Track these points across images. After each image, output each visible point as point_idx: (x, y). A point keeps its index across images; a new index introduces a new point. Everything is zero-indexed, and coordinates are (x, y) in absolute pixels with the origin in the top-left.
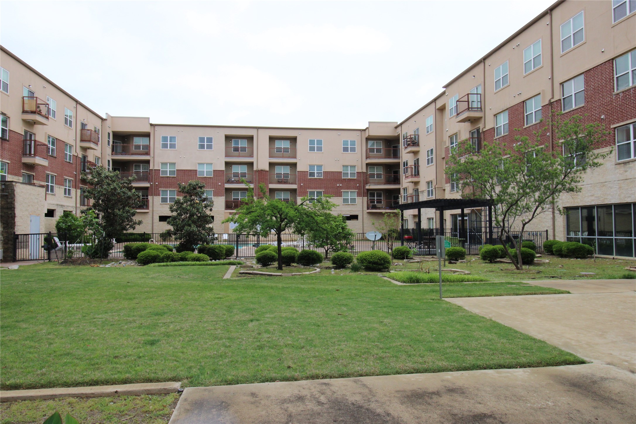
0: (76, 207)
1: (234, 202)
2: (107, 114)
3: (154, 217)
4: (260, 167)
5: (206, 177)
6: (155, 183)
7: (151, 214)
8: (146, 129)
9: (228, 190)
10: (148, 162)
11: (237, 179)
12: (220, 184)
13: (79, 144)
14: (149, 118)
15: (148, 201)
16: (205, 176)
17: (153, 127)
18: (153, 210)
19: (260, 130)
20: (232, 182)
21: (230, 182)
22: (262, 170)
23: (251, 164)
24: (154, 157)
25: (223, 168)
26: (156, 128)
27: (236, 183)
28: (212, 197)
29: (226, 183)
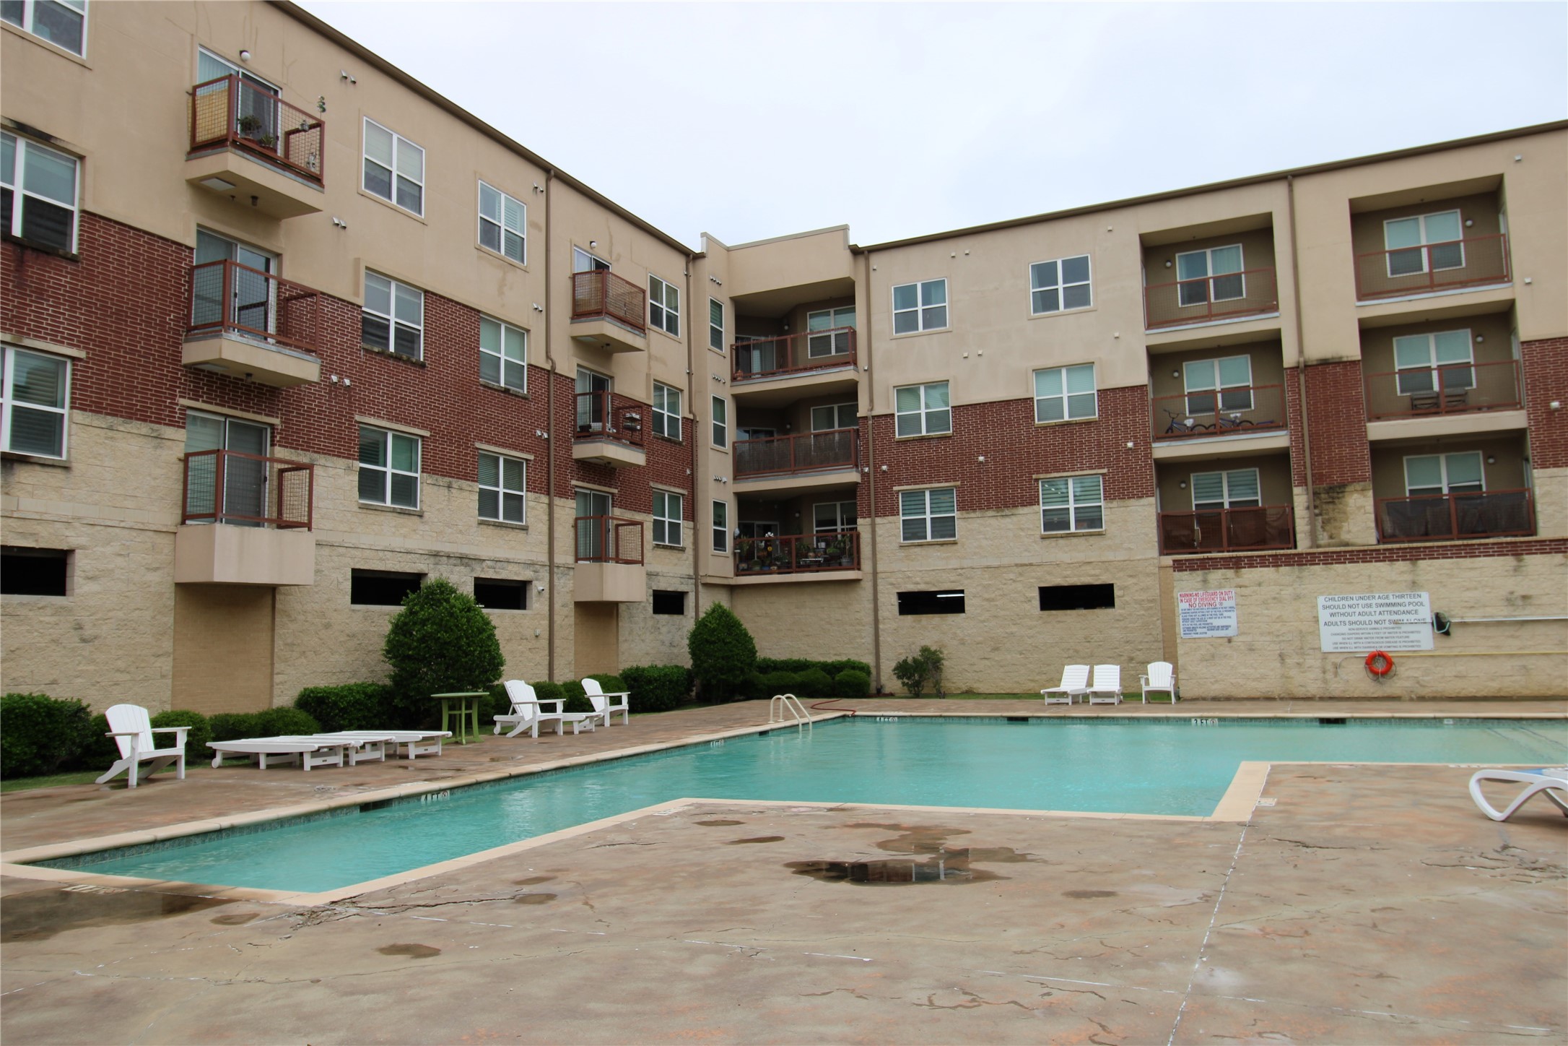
0: (551, 566)
1: (1202, 519)
2: (704, 235)
3: (881, 598)
4: (1317, 349)
5: (1068, 424)
6: (876, 468)
7: (867, 585)
8: (837, 268)
9: (1171, 472)
10: (848, 393)
11: (1207, 418)
12: (1130, 445)
13: (563, 327)
14: (845, 229)
15: (855, 538)
16: (1066, 418)
17: (861, 261)
18: (875, 573)
19: (1301, 186)
20: (1191, 433)
21: (1176, 433)
22: (1325, 363)
23: (1267, 346)
24: (869, 371)
25: (1140, 375)
26: (876, 260)
27: (1201, 435)
28: (1102, 503)
29: (1158, 438)
